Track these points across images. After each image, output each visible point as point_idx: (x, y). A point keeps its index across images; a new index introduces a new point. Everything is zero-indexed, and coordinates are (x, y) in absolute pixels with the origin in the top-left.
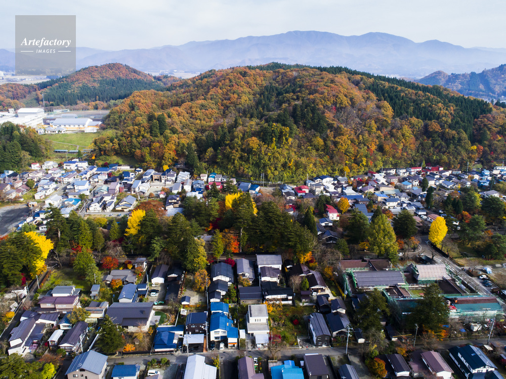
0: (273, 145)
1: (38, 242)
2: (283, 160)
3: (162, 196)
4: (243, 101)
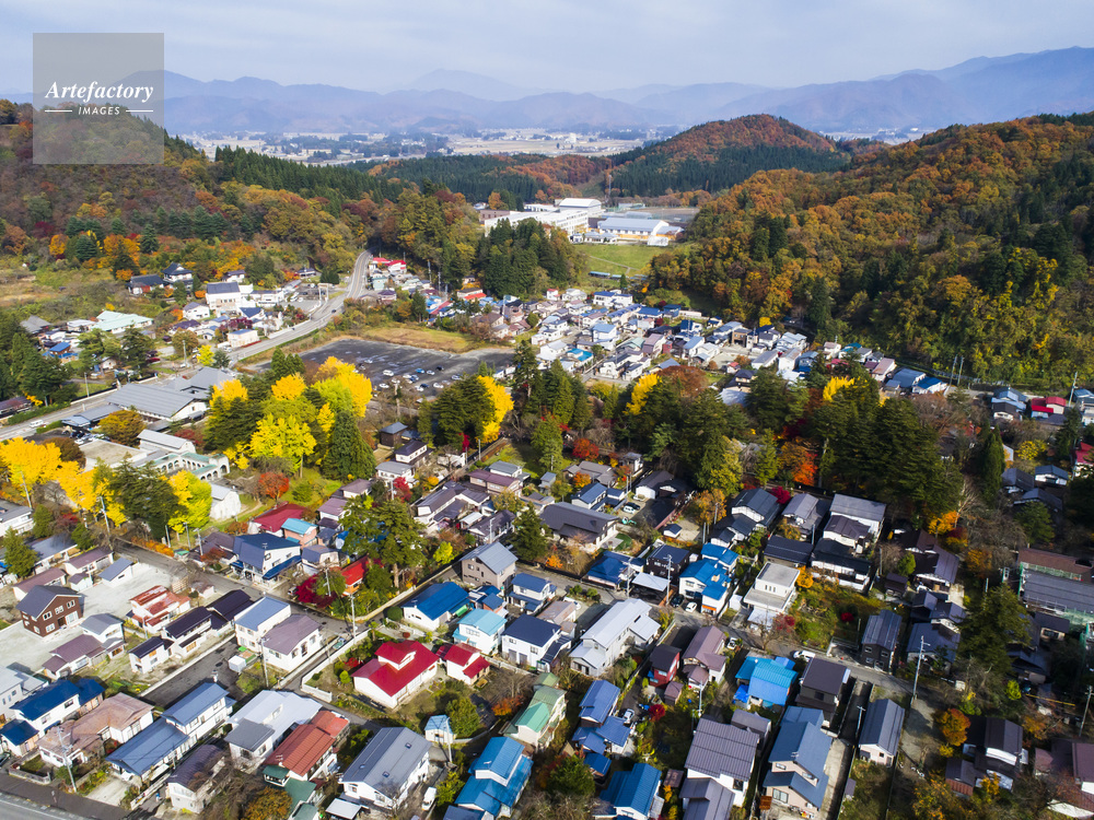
0: (1005, 297)
1: (493, 393)
2: (1021, 333)
3: (731, 370)
4: (982, 195)
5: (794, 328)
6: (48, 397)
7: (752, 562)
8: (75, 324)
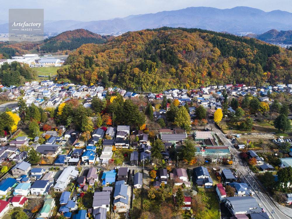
0: (147, 72)
1: (12, 116)
2: (151, 80)
3: (85, 98)
4: (138, 48)
5: (100, 85)
7: (100, 148)
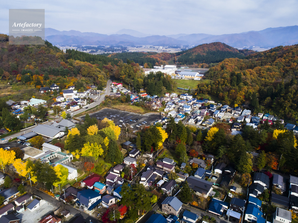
1: (161, 133)
3: (230, 122)
5: (246, 108)
6: (13, 129)
8: (23, 102)
